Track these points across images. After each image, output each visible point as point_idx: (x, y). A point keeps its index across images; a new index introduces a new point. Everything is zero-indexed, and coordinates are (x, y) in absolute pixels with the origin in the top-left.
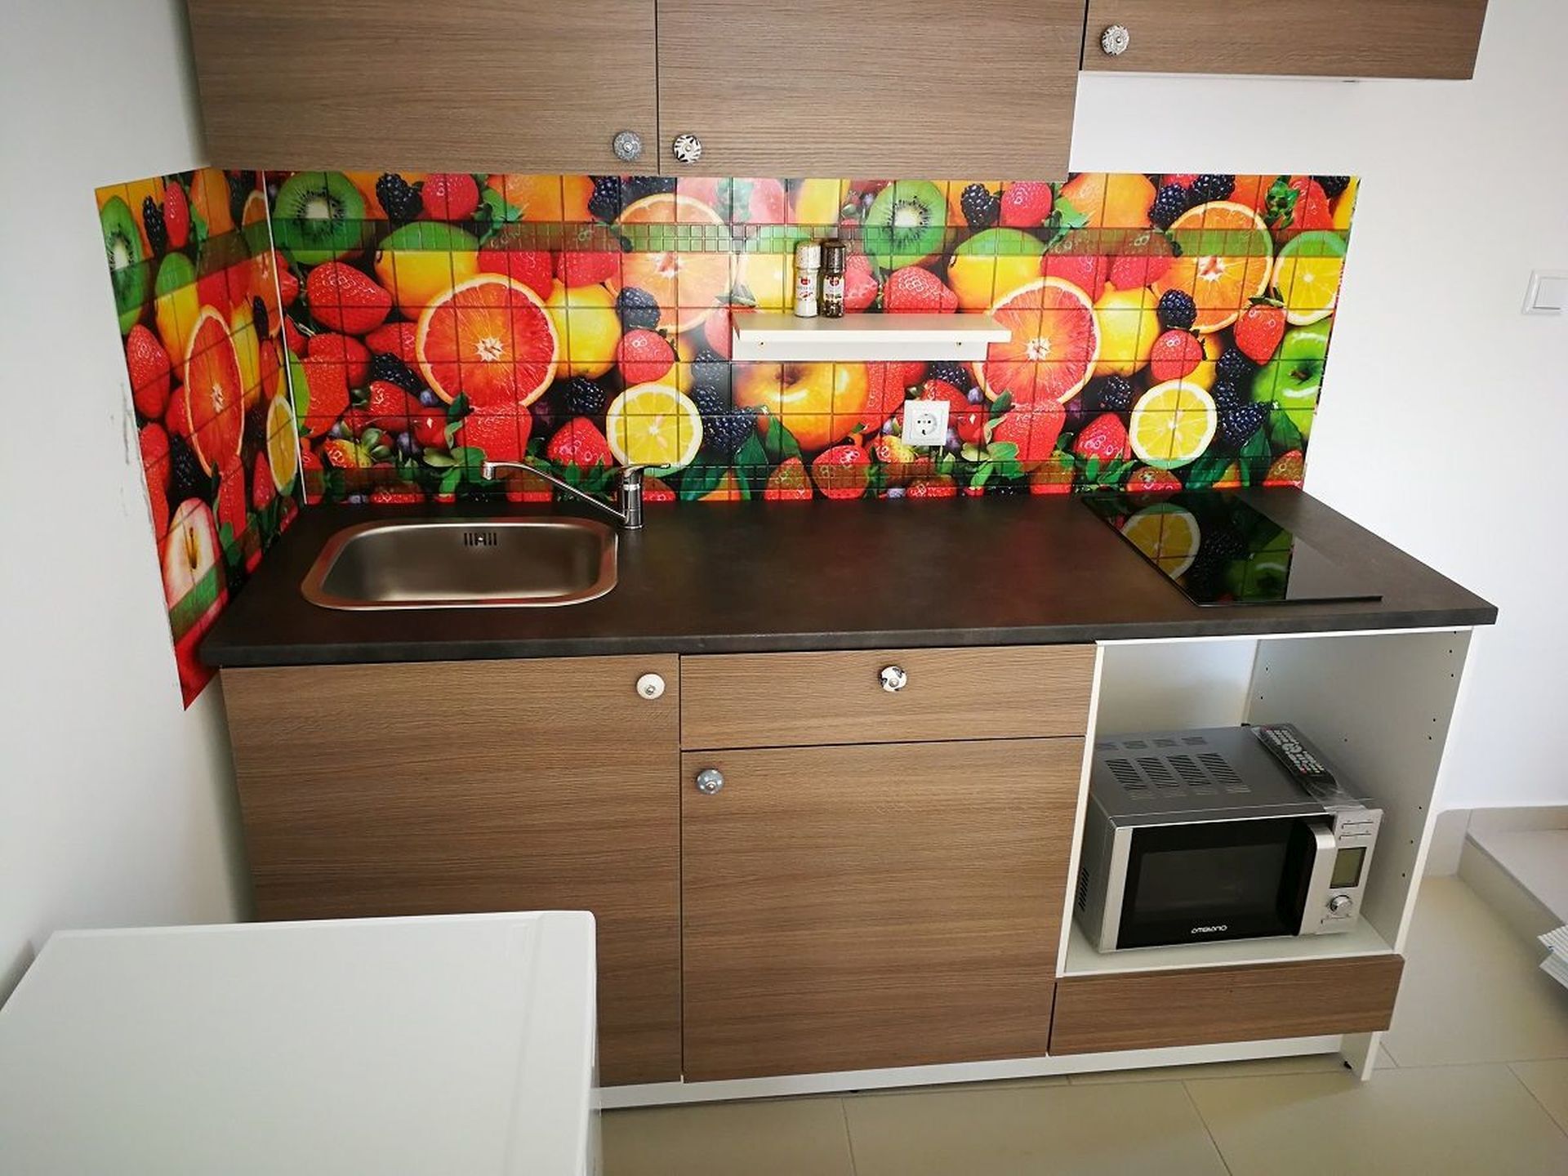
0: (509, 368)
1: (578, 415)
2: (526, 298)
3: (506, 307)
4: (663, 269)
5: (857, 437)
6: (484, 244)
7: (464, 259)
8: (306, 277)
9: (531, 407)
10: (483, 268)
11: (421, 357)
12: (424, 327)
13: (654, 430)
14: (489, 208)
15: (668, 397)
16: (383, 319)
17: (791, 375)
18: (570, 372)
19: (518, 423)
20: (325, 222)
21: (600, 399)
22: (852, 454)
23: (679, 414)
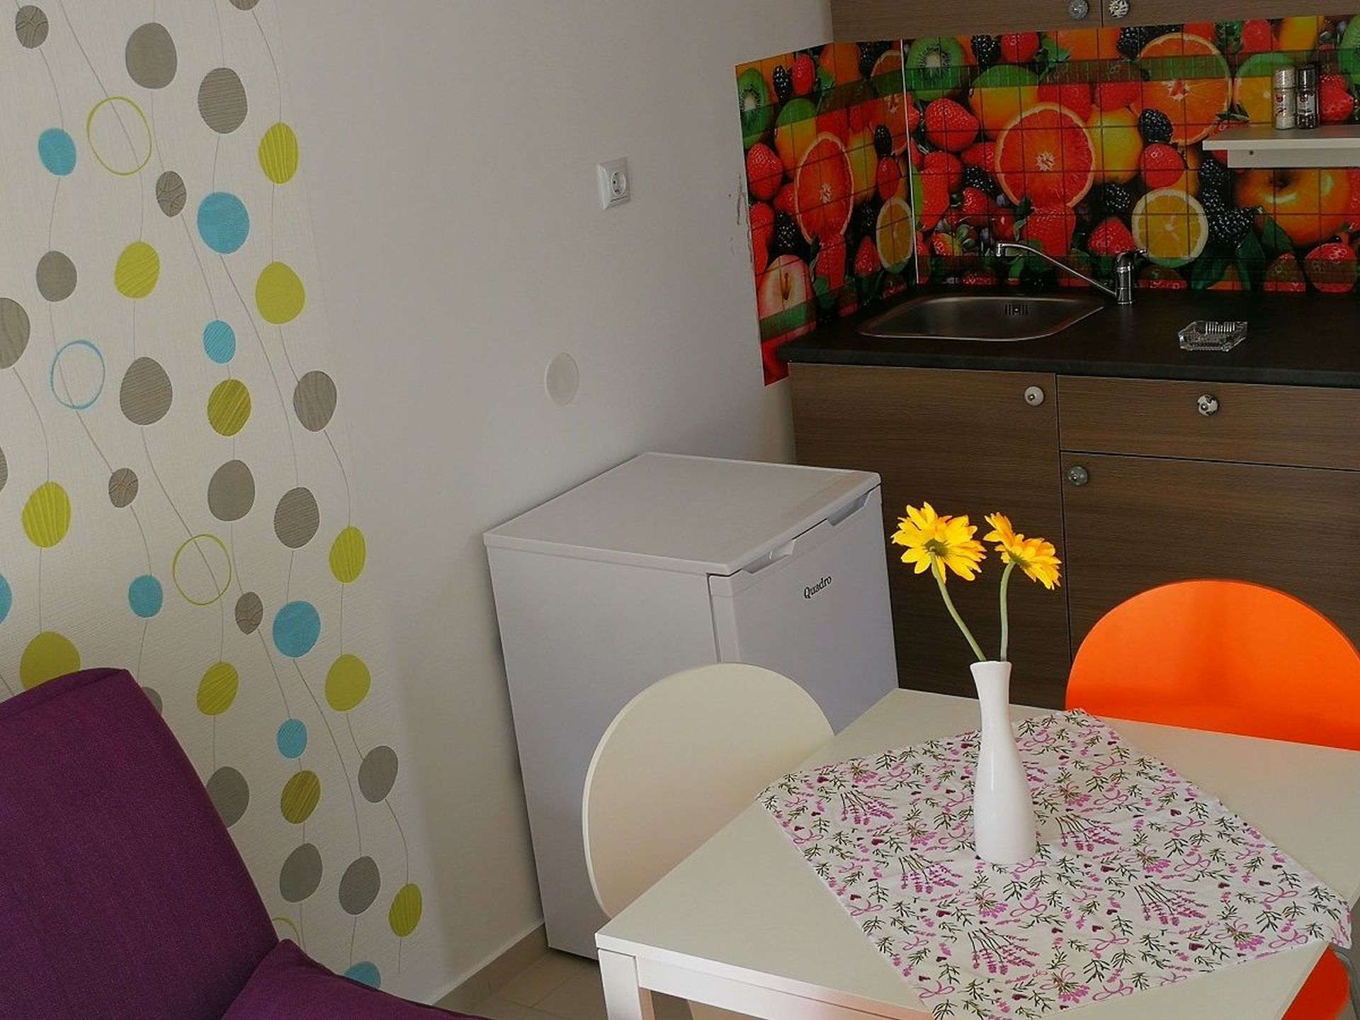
0: (1058, 176)
1: (1109, 214)
2: (1072, 121)
3: (1057, 128)
4: (1174, 93)
5: (1343, 236)
6: (1043, 80)
7: (1028, 92)
8: (924, 110)
9: (1075, 208)
10: (1042, 98)
11: (998, 168)
12: (1001, 145)
13: (1169, 227)
14: (1046, 52)
15: (1181, 199)
16: (973, 139)
17: (1282, 179)
18: (1104, 179)
19: (1066, 220)
20: (937, 69)
21: (1127, 201)
22: (1339, 251)
23: (1190, 214)
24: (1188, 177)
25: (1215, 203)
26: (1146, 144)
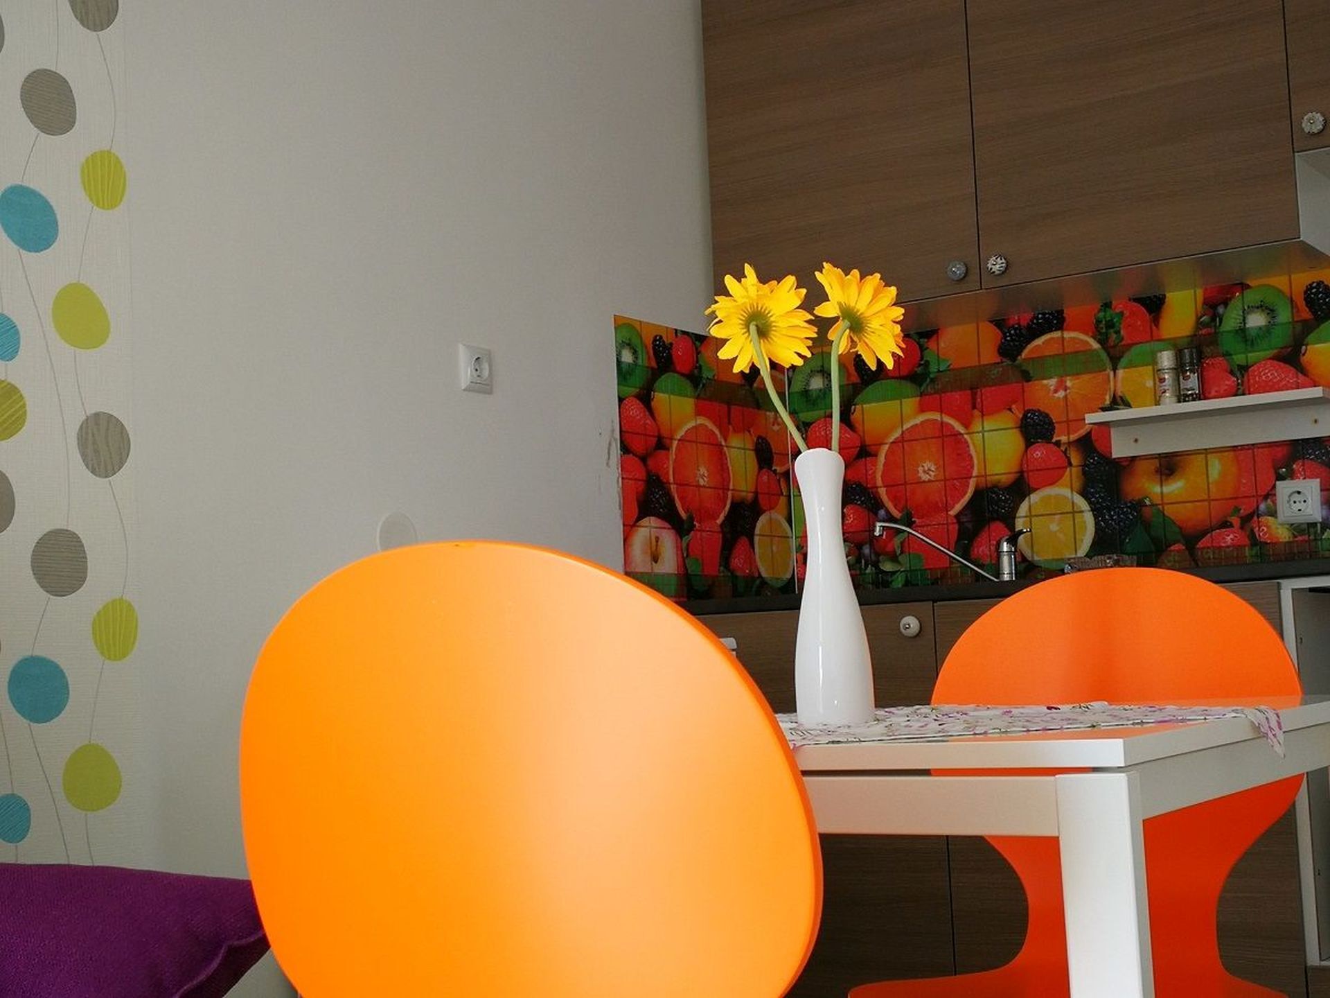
0: (940, 485)
1: (994, 519)
2: (954, 428)
3: (939, 437)
4: (1056, 391)
5: (1235, 520)
6: (923, 391)
7: (910, 404)
8: (807, 431)
9: (957, 516)
10: (922, 409)
11: (879, 482)
12: (882, 459)
13: (1054, 527)
14: (927, 363)
15: (1066, 498)
16: (854, 457)
17: (1168, 465)
18: (986, 484)
19: (948, 530)
20: (820, 390)
21: (1010, 504)
22: (1232, 536)
23: (1075, 512)
24: (1073, 474)
25: (1102, 498)
26: (1028, 443)
